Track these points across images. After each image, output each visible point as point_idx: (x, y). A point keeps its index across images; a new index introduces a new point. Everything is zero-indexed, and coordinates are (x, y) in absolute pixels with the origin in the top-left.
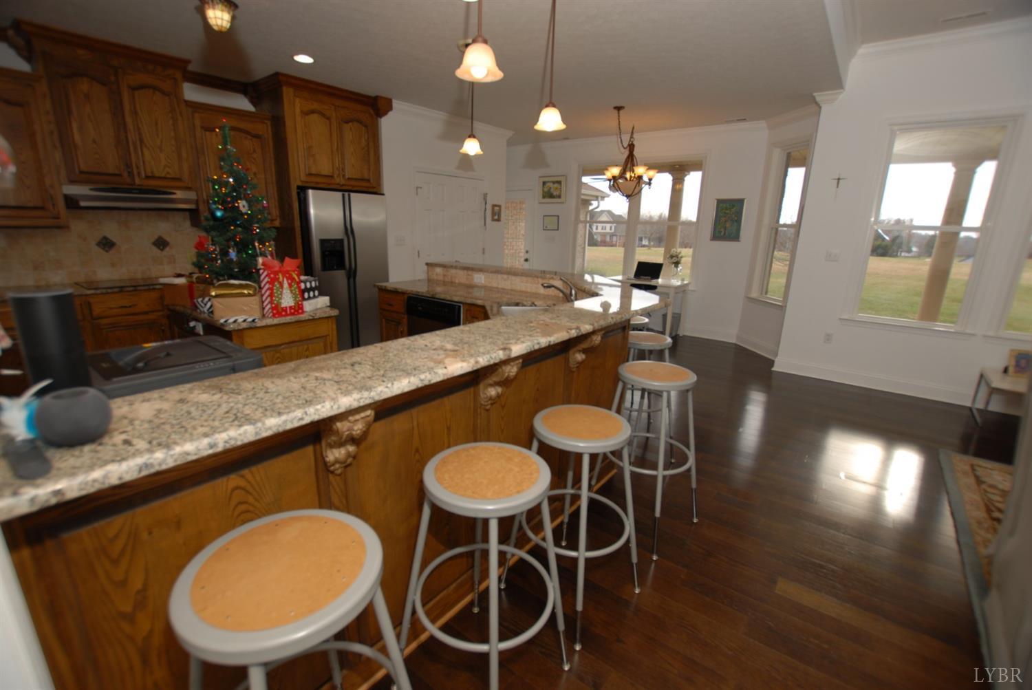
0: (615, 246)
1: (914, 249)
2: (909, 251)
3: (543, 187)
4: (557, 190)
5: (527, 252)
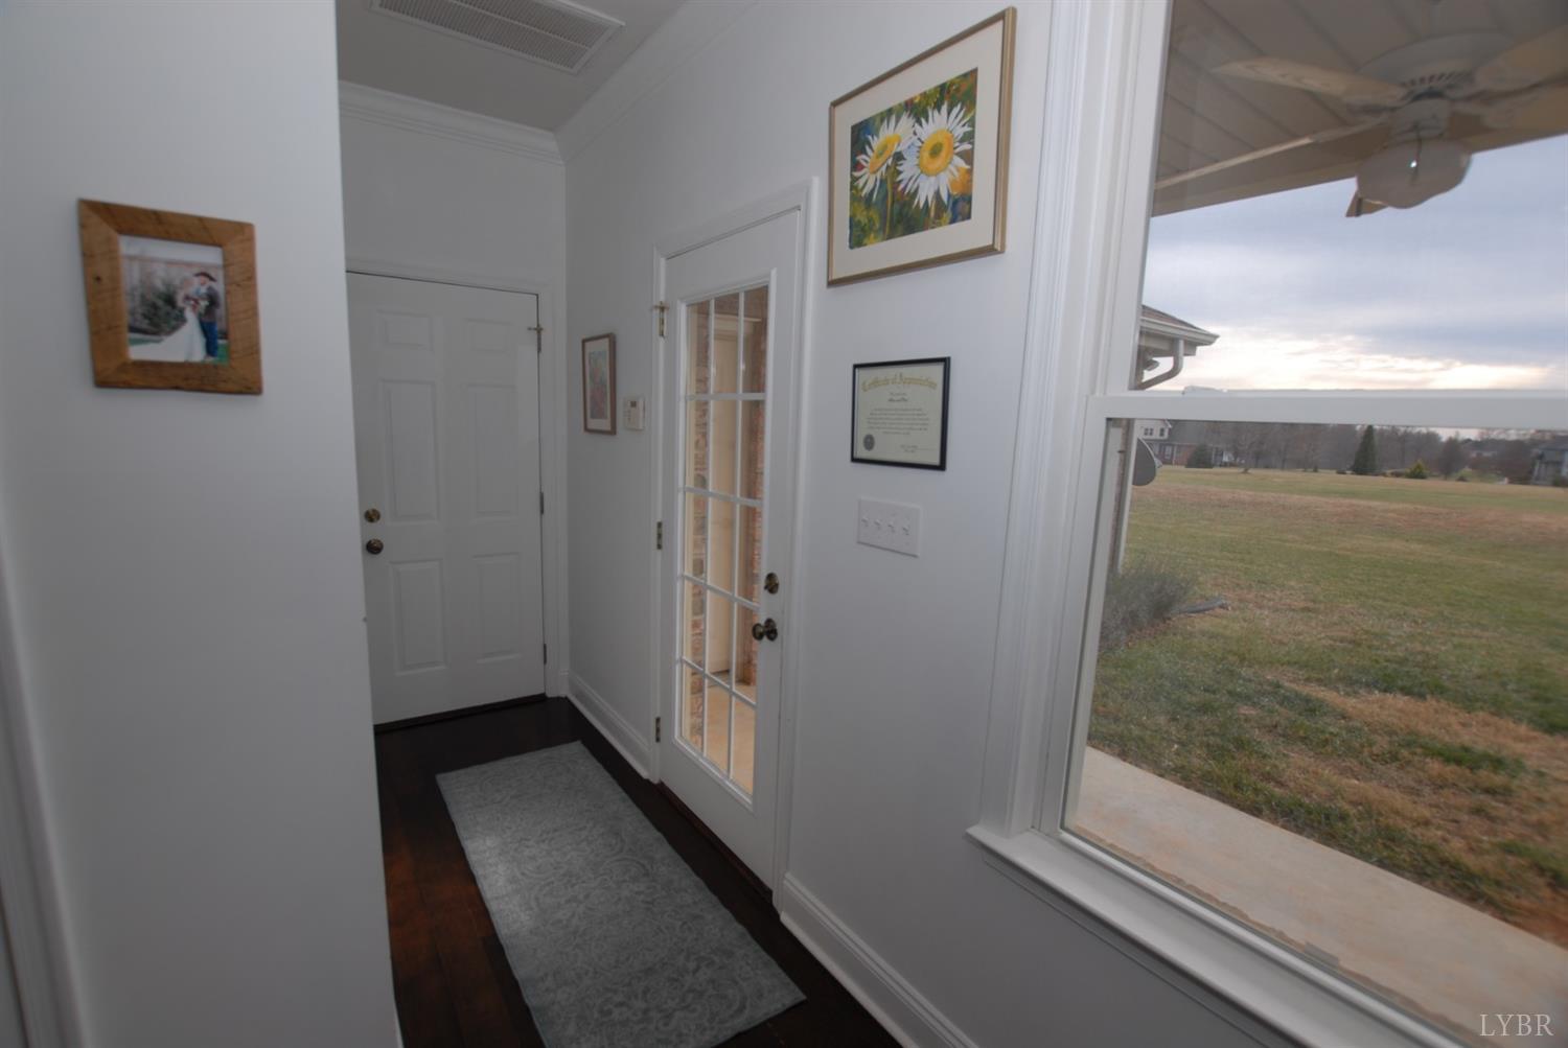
3: (856, 166)
4: (938, 162)
5: (772, 585)
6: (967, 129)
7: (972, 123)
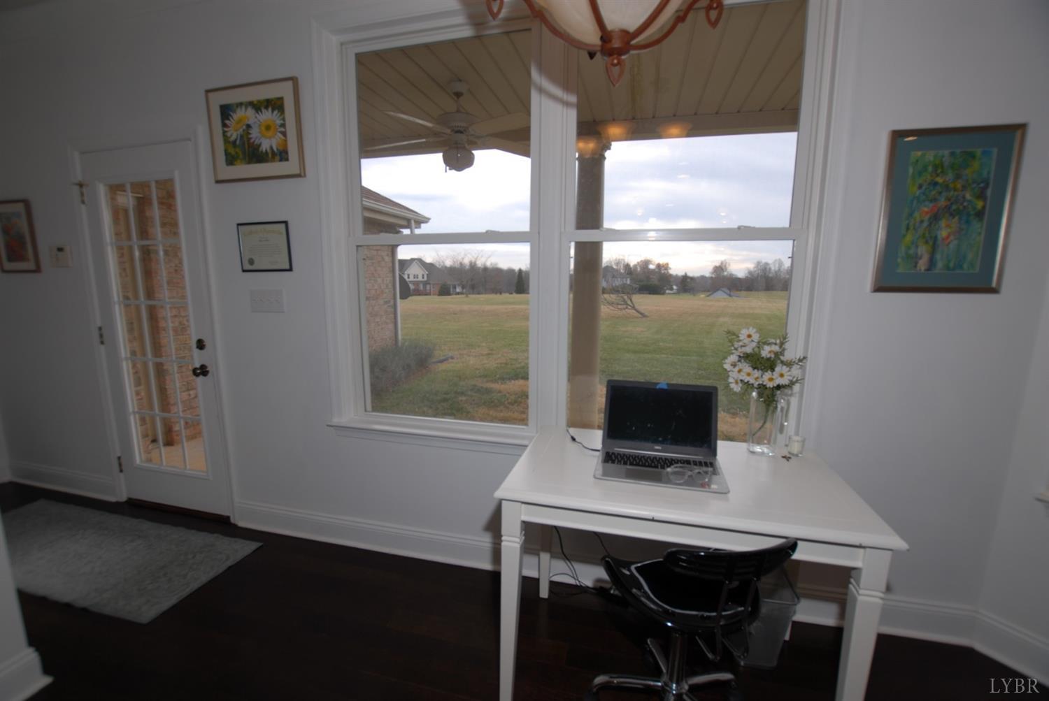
0: (429, 294)
1: (675, 287)
2: (672, 289)
3: (224, 125)
4: (270, 133)
5: (201, 345)
6: (282, 122)
7: (284, 119)
